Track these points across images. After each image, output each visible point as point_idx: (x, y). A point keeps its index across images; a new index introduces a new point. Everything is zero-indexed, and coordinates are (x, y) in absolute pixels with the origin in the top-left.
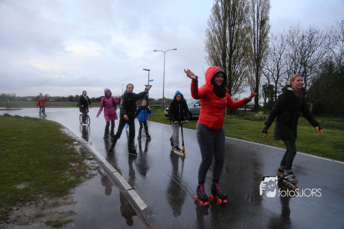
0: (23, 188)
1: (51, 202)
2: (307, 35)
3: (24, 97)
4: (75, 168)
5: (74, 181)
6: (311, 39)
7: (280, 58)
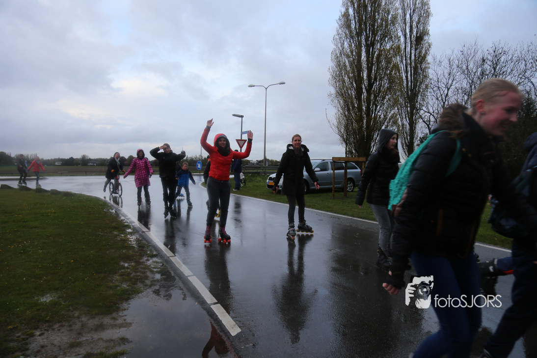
0: (50, 301)
1: (92, 323)
2: (490, 58)
3: (50, 159)
4: (129, 270)
5: (127, 290)
6: (496, 63)
7: (447, 94)
